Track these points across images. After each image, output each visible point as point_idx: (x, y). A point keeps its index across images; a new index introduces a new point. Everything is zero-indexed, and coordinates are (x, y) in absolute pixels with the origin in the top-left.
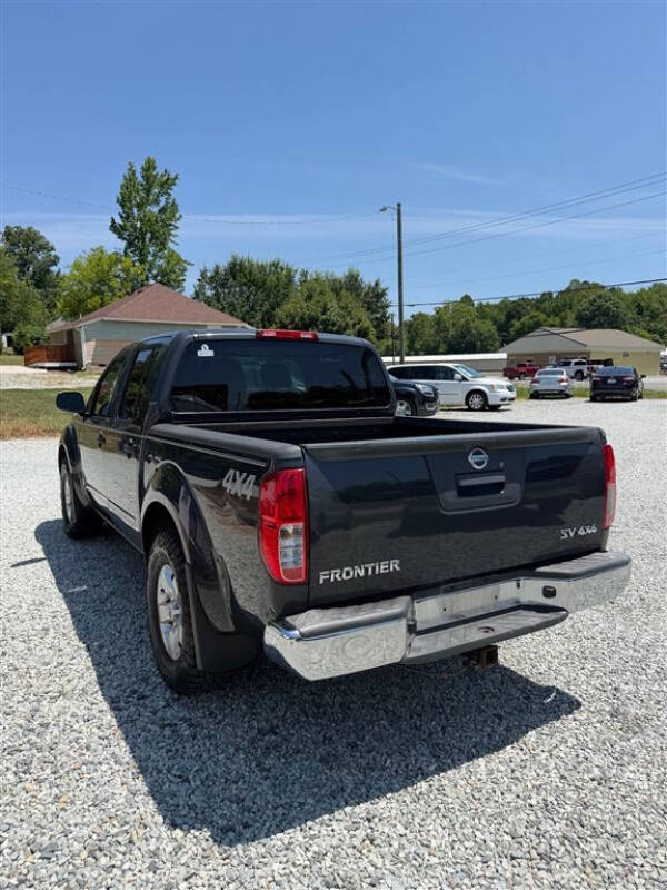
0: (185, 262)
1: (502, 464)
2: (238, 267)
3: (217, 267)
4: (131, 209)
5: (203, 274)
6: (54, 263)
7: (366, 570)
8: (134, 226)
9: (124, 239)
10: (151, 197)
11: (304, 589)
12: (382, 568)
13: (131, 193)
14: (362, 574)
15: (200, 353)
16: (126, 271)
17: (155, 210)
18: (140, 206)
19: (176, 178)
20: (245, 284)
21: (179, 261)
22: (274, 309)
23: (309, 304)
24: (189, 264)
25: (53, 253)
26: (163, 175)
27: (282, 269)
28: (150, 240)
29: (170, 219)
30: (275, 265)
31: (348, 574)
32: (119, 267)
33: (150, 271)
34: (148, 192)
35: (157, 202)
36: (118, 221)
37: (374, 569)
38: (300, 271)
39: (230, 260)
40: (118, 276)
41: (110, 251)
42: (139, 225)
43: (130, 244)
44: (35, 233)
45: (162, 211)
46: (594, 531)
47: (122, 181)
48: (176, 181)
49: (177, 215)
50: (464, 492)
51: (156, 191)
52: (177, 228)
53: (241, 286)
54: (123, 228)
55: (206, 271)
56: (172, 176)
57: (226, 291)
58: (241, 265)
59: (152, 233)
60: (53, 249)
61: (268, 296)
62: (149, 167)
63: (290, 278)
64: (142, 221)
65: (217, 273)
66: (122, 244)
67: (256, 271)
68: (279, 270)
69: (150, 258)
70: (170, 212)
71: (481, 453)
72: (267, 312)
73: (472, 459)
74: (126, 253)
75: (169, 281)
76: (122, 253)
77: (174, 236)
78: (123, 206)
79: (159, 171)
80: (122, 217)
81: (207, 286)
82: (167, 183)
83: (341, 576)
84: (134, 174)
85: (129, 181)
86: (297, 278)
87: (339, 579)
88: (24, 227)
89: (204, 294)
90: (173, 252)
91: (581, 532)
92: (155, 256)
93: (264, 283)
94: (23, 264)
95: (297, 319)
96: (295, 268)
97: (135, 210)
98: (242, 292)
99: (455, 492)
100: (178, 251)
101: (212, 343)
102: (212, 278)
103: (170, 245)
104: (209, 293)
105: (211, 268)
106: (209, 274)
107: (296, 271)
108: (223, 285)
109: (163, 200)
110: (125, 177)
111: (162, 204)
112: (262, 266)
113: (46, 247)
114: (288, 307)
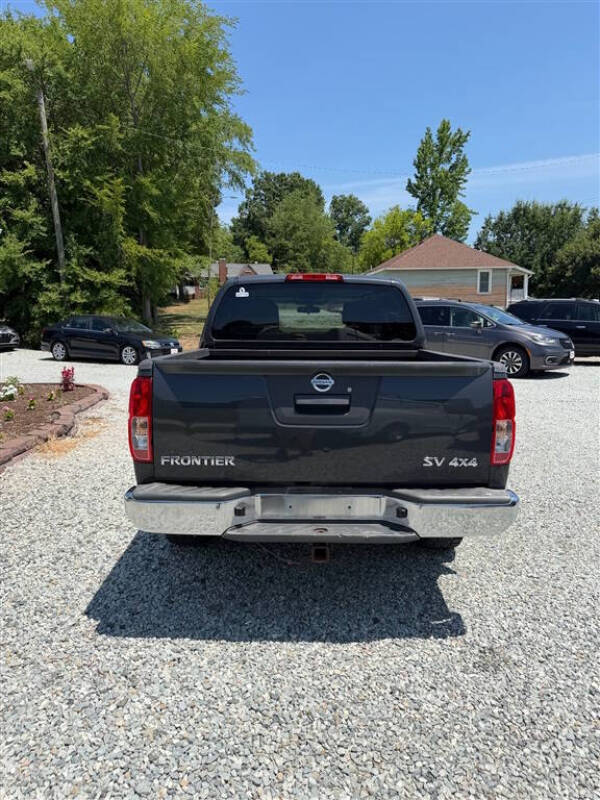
0: (471, 212)
1: (349, 390)
2: (522, 212)
3: (502, 214)
4: (425, 169)
5: (488, 222)
6: (368, 223)
7: (202, 461)
8: (426, 185)
9: (418, 196)
10: (444, 156)
11: (149, 466)
12: (216, 462)
13: (426, 155)
14: (199, 463)
15: (238, 295)
16: (416, 225)
17: (447, 167)
18: (433, 166)
19: (468, 135)
20: (527, 228)
21: (465, 211)
22: (555, 250)
23: (594, 243)
24: (475, 213)
25: (367, 215)
26: (456, 135)
27: (569, 209)
28: (441, 195)
29: (460, 173)
30: (562, 206)
31: (186, 461)
32: (412, 222)
33: (437, 224)
34: (441, 152)
35: (449, 159)
36: (414, 181)
37: (209, 461)
38: (589, 209)
39: (515, 205)
40: (409, 231)
41: (404, 208)
42: (431, 182)
43: (422, 201)
44: (355, 199)
45: (453, 167)
46: (475, 465)
47: (420, 145)
48: (468, 138)
49: (466, 170)
50: (301, 409)
51: (449, 150)
52: (465, 181)
53: (522, 229)
54: (418, 187)
55: (490, 218)
56: (464, 134)
57: (509, 235)
58: (525, 210)
59: (442, 189)
60: (367, 211)
61: (550, 237)
62: (445, 128)
63: (577, 217)
64: (433, 178)
65: (501, 219)
66: (415, 202)
67: (539, 213)
68: (565, 211)
69: (439, 211)
70: (460, 167)
71: (326, 378)
72: (548, 253)
73: (315, 382)
74: (418, 208)
75: (454, 231)
76: (415, 209)
77: (462, 189)
78: (418, 167)
79: (453, 131)
80: (417, 177)
81: (490, 232)
82: (460, 141)
83: (179, 461)
84: (430, 137)
85: (426, 143)
86: (585, 218)
87: (178, 464)
88: (347, 195)
89: (486, 240)
90: (460, 203)
91: (454, 463)
92: (443, 210)
93: (547, 225)
94: (343, 227)
95: (578, 259)
96: (582, 207)
97: (429, 170)
98: (524, 235)
99: (292, 409)
100: (464, 203)
101: (248, 287)
102: (496, 224)
103: (459, 198)
104: (491, 238)
105: (495, 215)
106: (493, 221)
107: (584, 210)
108: (505, 231)
109: (454, 157)
110: (422, 141)
111: (453, 162)
112: (547, 208)
113: (362, 210)
114: (569, 247)
